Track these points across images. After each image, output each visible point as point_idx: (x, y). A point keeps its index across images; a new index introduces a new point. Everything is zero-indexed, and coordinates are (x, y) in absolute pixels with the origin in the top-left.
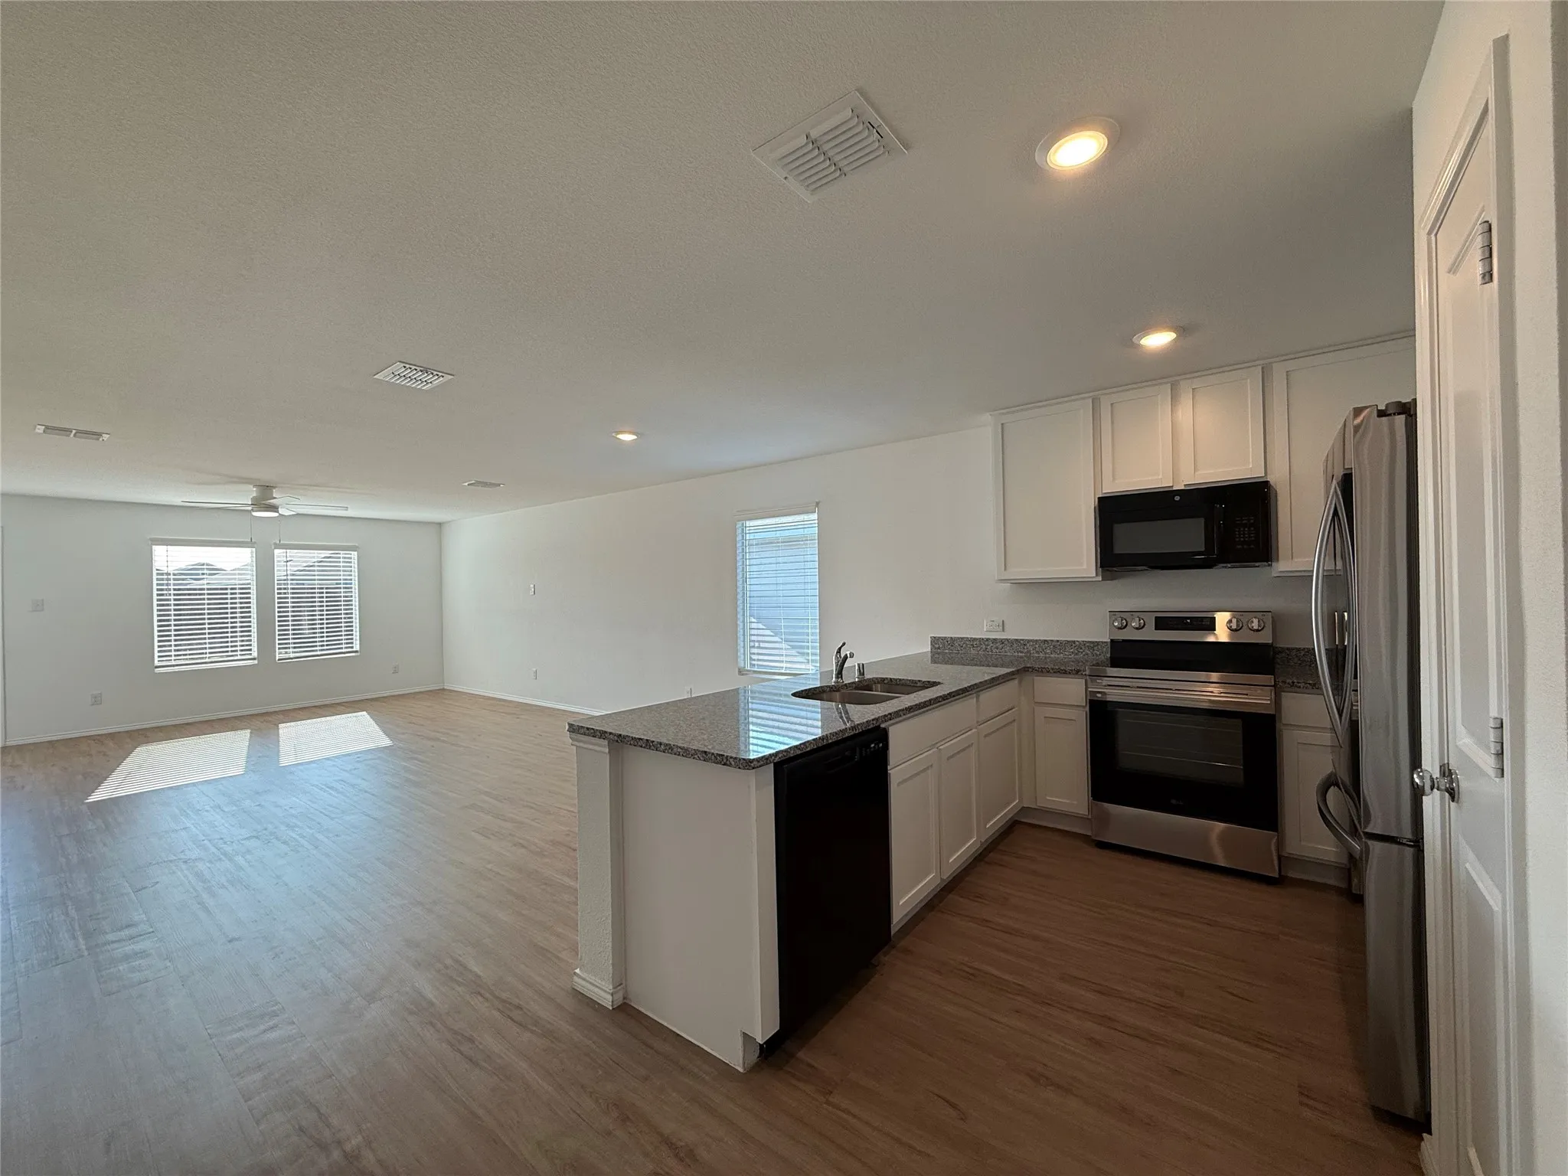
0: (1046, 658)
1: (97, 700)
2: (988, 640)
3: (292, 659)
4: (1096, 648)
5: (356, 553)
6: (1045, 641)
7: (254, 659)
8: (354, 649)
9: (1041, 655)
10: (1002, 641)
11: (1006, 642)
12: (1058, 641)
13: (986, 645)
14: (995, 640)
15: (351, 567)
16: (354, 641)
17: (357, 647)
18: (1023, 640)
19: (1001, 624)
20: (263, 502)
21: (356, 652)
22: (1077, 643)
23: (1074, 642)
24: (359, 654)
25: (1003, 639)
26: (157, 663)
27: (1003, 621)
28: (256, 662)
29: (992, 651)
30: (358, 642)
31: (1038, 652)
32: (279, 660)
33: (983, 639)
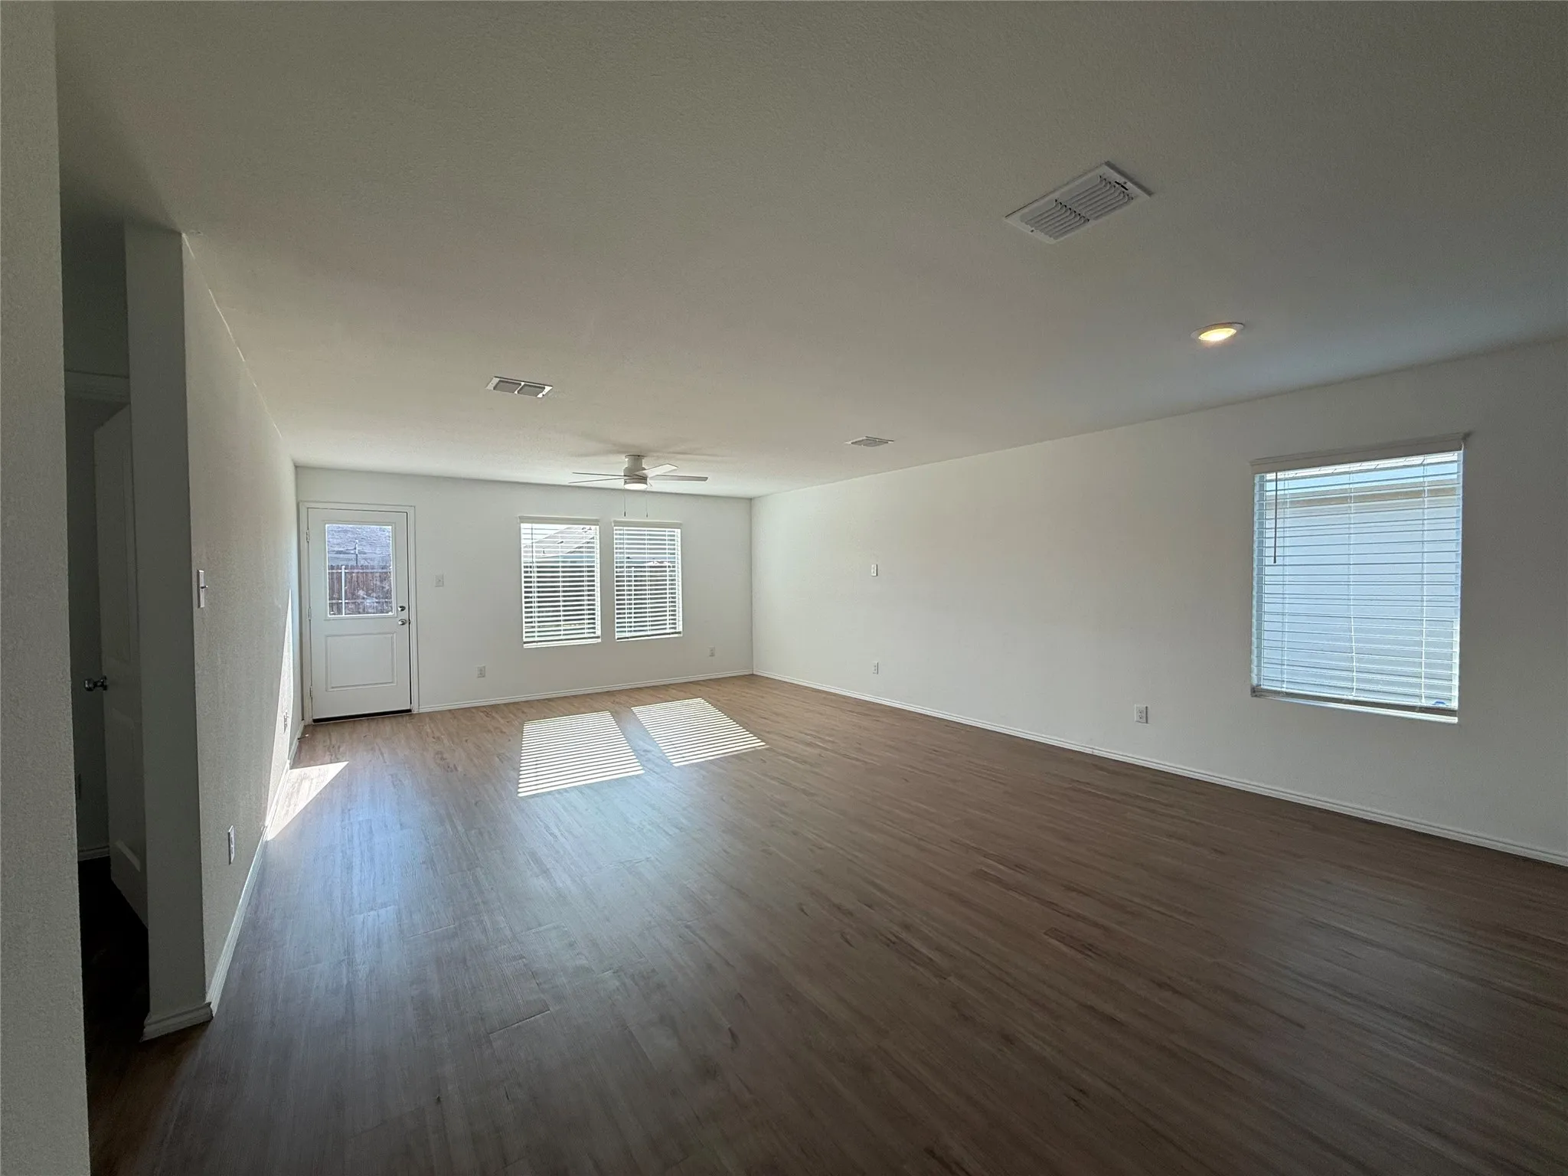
1: (482, 674)
3: (628, 638)
5: (679, 530)
7: (598, 637)
8: (677, 630)
15: (674, 545)
16: (677, 621)
17: (680, 628)
20: (636, 474)
21: (679, 633)
24: (681, 635)
26: (525, 640)
28: (599, 640)
30: (681, 623)
32: (618, 639)
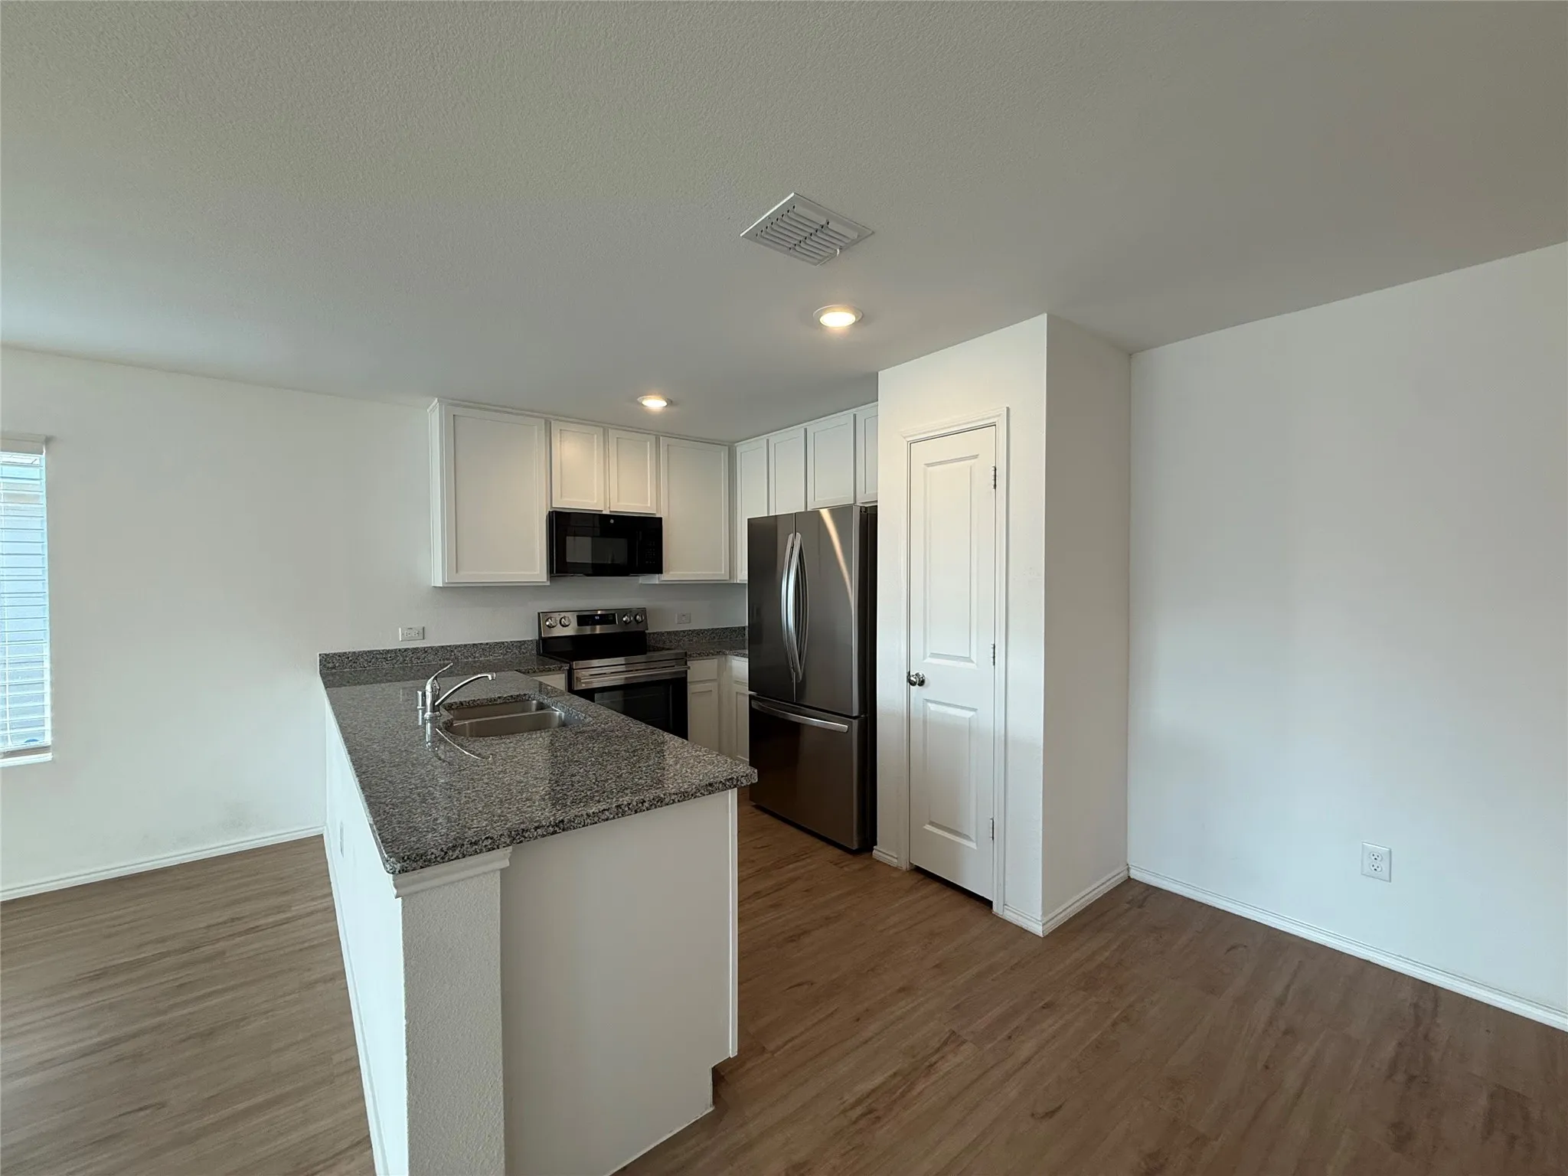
0: (475, 662)
2: (406, 650)
4: (523, 647)
6: (474, 644)
9: (470, 659)
10: (425, 650)
11: (430, 651)
12: (487, 644)
13: (403, 657)
14: (415, 650)
18: (450, 646)
19: (421, 631)
22: (506, 644)
23: (503, 643)
25: (425, 648)
27: (424, 628)
29: (412, 662)
31: (467, 658)
33: (400, 650)
